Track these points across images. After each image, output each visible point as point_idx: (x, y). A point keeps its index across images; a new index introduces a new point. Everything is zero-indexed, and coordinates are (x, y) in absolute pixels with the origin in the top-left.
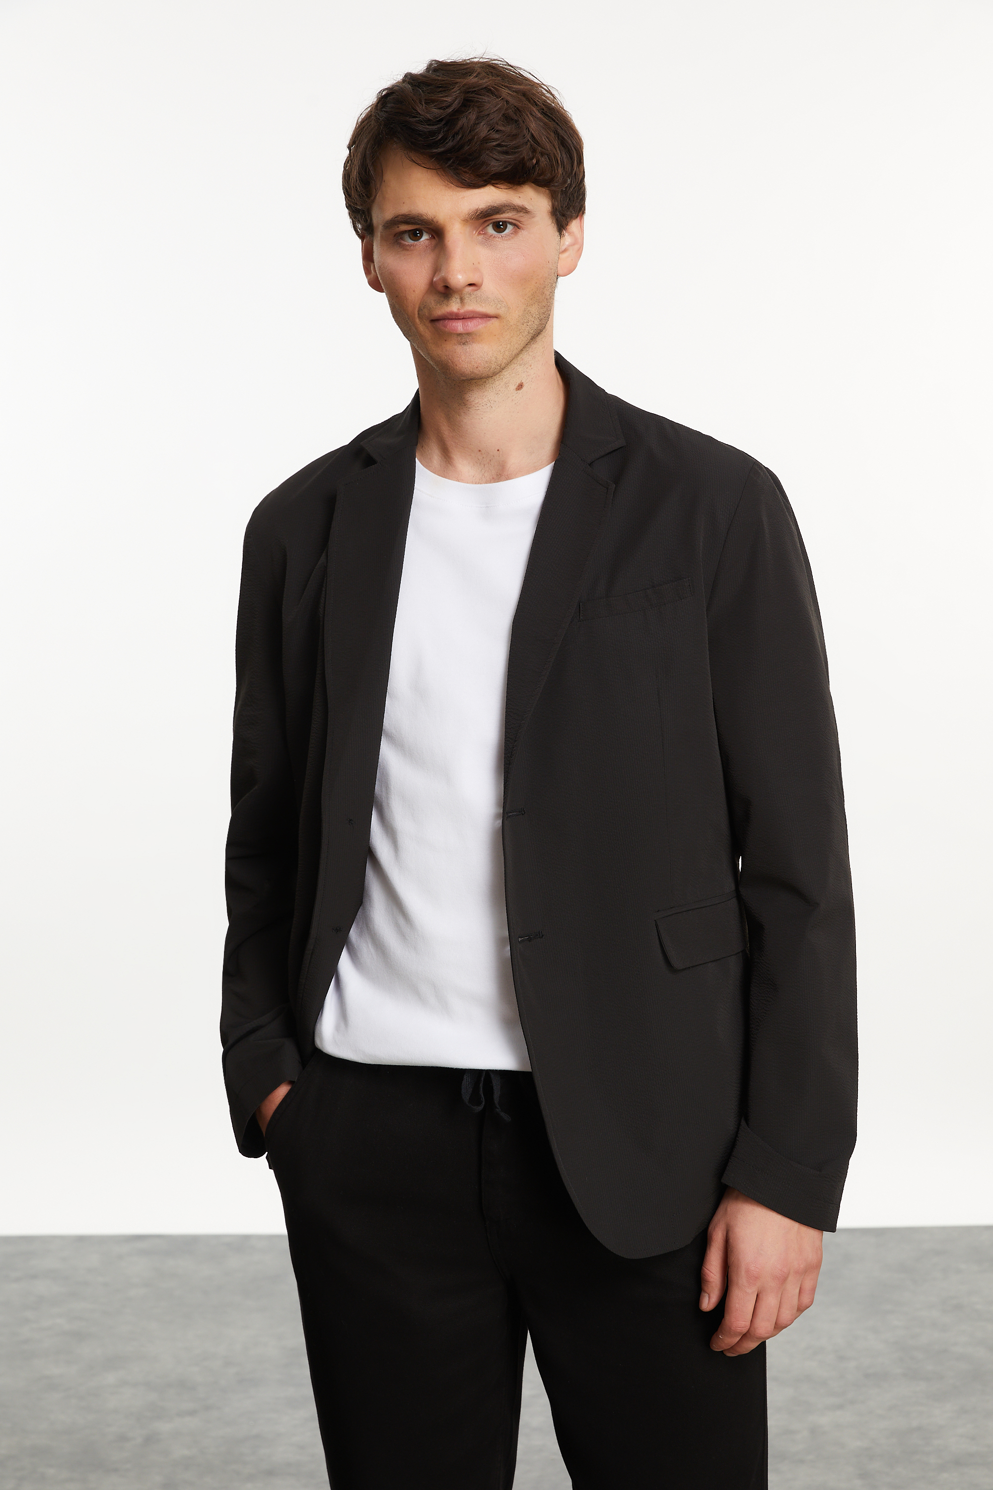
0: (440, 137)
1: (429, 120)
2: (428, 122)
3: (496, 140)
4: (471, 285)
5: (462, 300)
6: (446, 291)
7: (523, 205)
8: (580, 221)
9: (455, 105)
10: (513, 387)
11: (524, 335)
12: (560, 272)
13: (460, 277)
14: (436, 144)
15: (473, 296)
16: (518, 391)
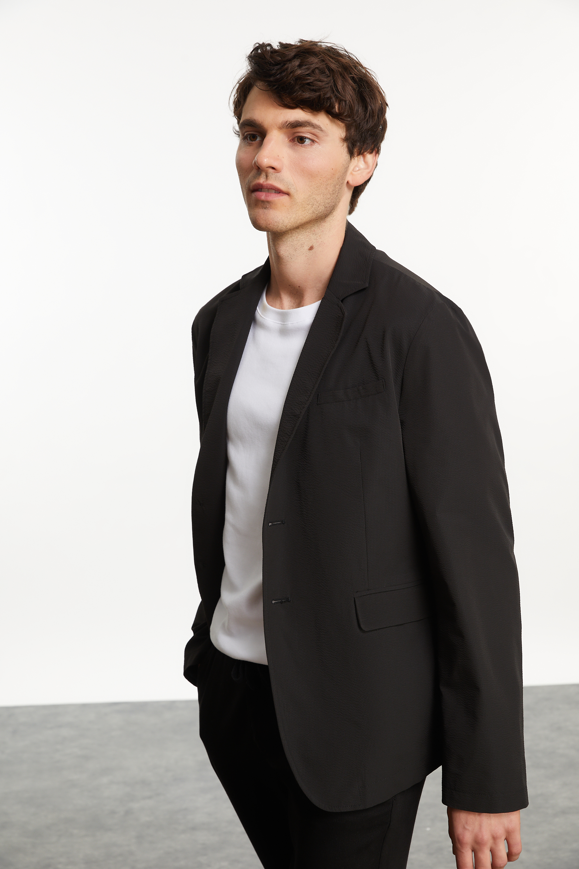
4: (272, 168)
6: (258, 170)
10: (307, 248)
11: (309, 212)
13: (265, 160)
15: (273, 175)
16: (310, 251)
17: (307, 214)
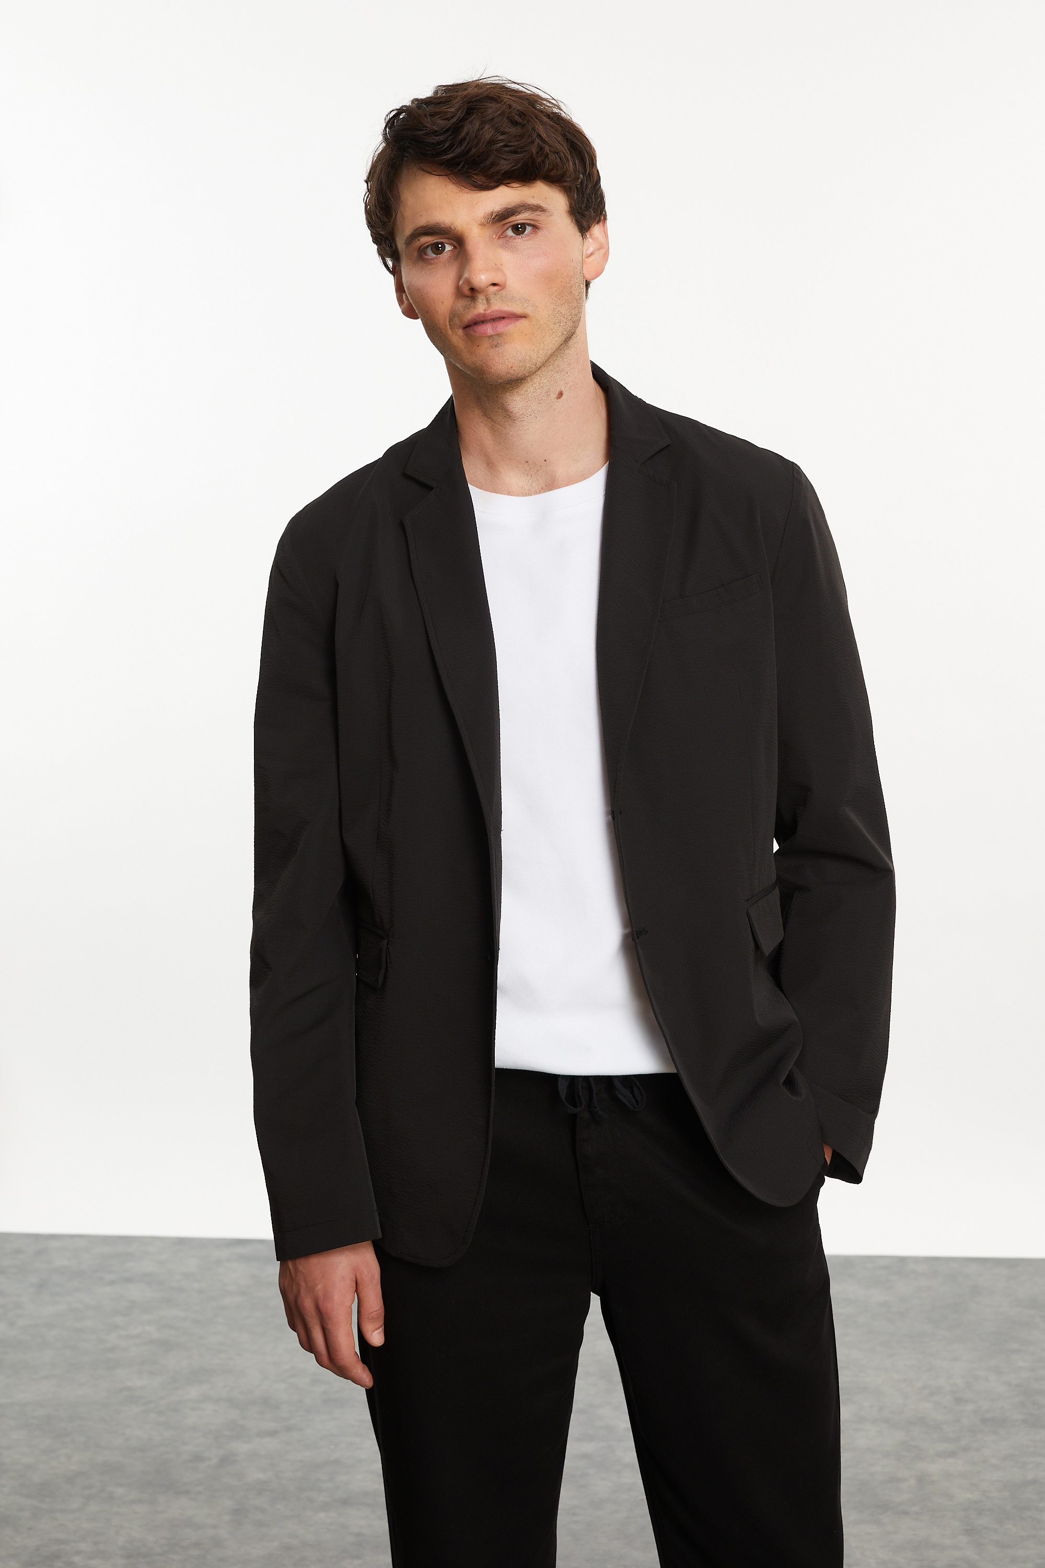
0: (447, 144)
1: (436, 131)
2: (435, 133)
3: (502, 141)
4: (494, 285)
5: (488, 300)
6: (471, 293)
7: (538, 204)
8: (604, 226)
9: (460, 115)
10: (554, 396)
11: (558, 335)
12: (588, 277)
13: (483, 277)
14: (445, 152)
15: (498, 296)
16: (558, 400)
17: (556, 338)
